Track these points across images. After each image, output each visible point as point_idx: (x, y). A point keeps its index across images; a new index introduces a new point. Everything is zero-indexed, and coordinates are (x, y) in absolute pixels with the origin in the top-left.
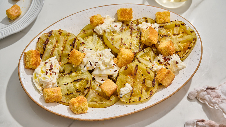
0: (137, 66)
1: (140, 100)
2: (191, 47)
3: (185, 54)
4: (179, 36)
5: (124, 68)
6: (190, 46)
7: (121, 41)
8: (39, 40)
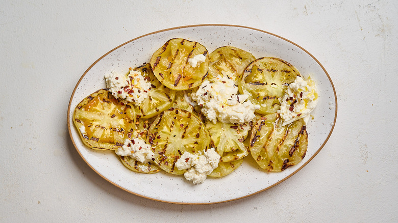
0: (175, 85)
1: (183, 41)
2: (88, 98)
3: (99, 92)
4: (97, 123)
5: (194, 86)
6: (89, 100)
7: (185, 133)
8: (305, 154)
